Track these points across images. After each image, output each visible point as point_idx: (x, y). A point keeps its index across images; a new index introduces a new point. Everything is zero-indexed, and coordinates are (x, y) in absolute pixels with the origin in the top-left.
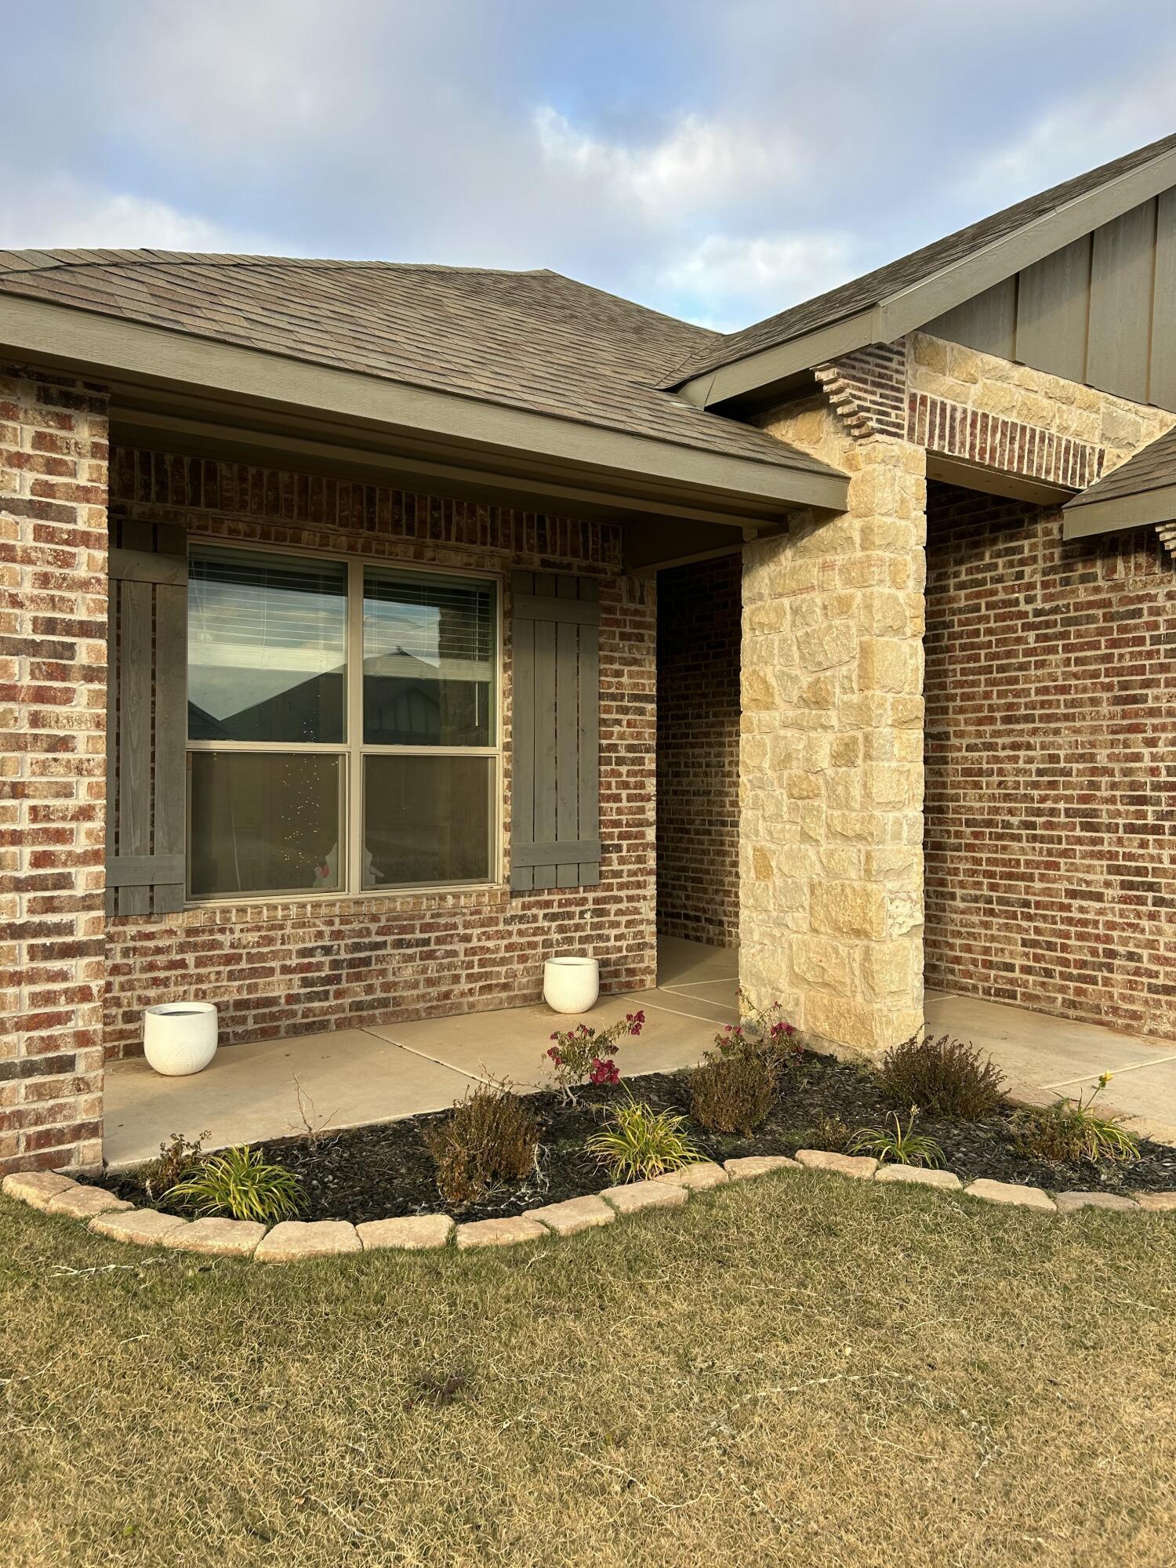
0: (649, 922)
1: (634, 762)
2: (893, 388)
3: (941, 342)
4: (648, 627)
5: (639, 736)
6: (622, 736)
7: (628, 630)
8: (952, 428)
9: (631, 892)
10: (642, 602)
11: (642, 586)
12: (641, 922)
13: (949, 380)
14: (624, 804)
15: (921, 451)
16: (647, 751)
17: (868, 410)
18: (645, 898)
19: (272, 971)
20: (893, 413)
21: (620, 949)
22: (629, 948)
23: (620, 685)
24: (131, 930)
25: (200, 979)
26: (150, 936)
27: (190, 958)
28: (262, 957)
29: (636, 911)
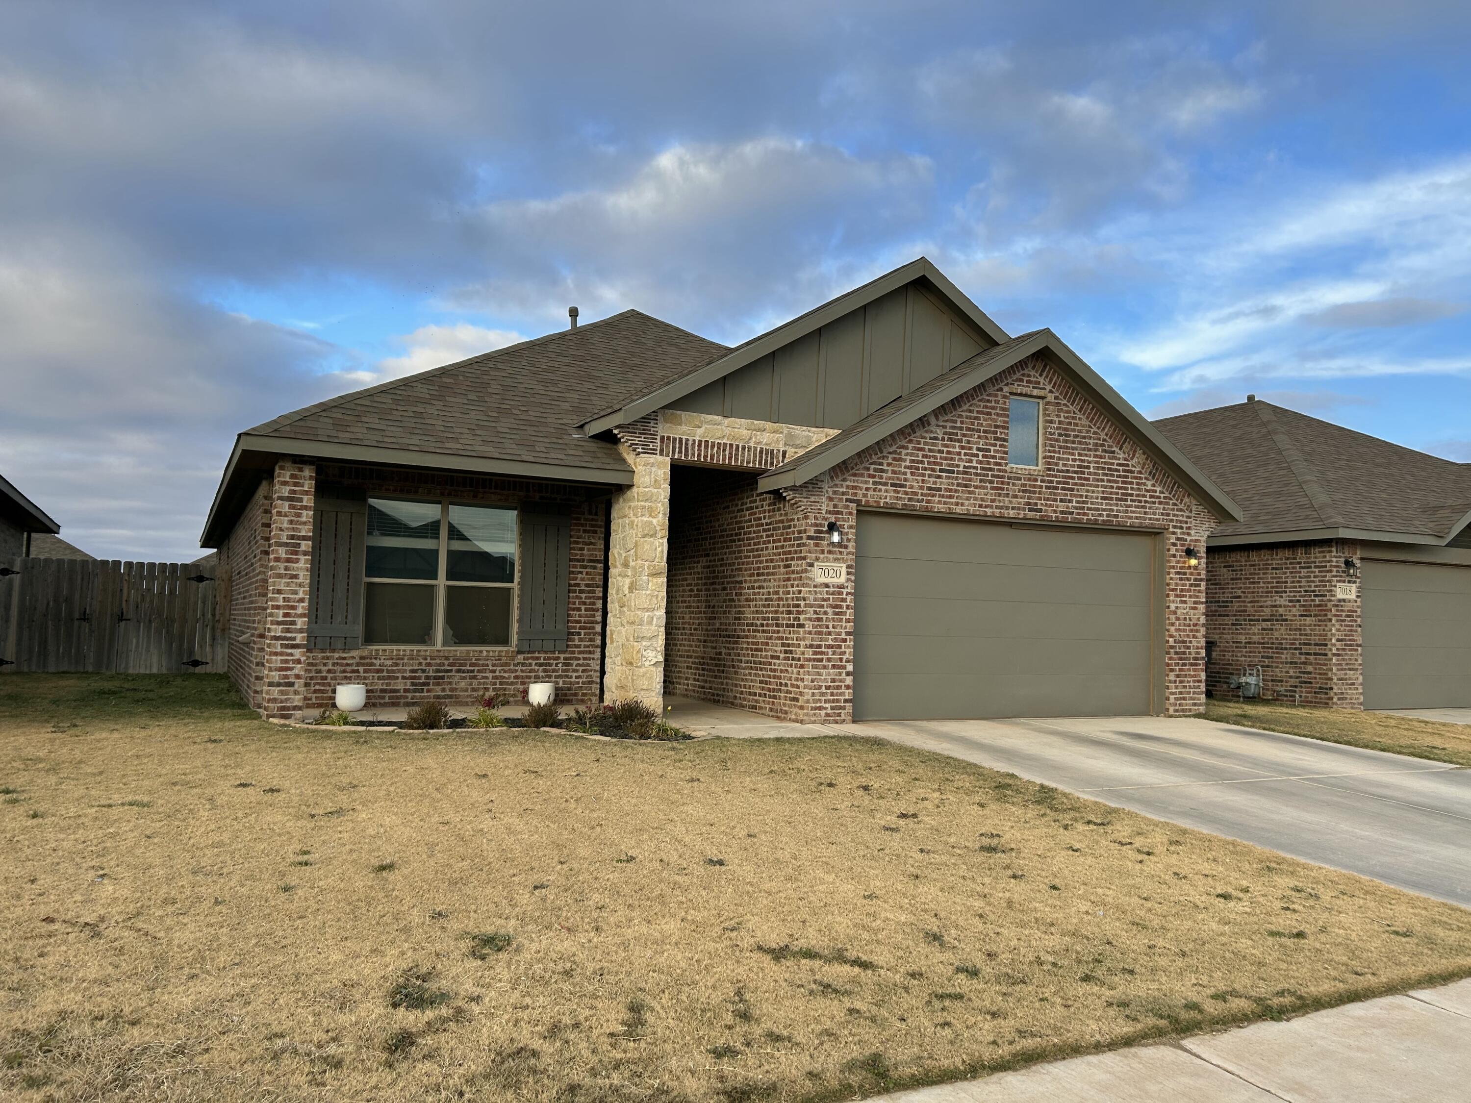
0: (595, 671)
1: (589, 592)
2: (651, 434)
3: (679, 412)
4: (600, 527)
5: (593, 579)
6: (582, 579)
7: (588, 528)
8: (686, 448)
9: (585, 656)
10: (596, 514)
11: (597, 507)
12: (591, 670)
13: (684, 428)
14: (583, 612)
15: (668, 460)
16: (597, 587)
17: (637, 444)
18: (593, 659)
19: (397, 678)
20: (651, 445)
21: (578, 683)
22: (583, 683)
23: (582, 555)
25: (365, 678)
26: (344, 658)
27: (361, 669)
28: (393, 671)
29: (588, 665)
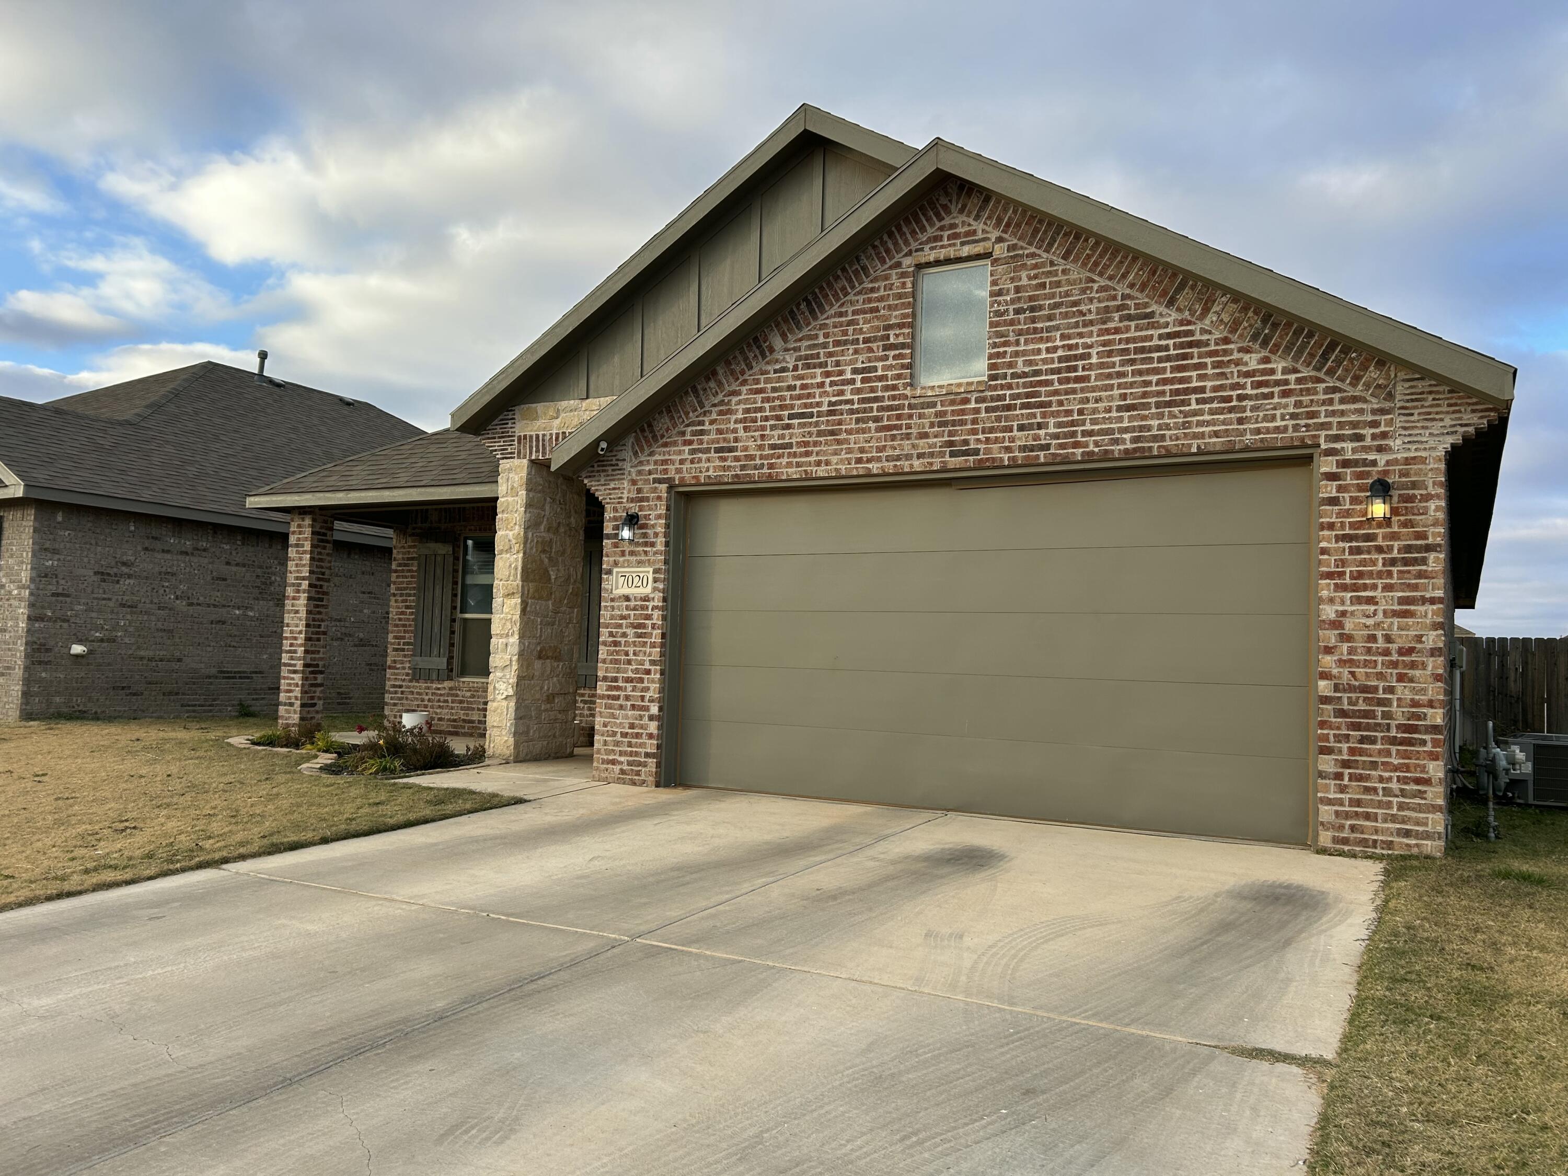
2: (509, 436)
3: (534, 405)
8: (543, 445)
13: (540, 423)
15: (525, 462)
17: (496, 450)
19: (473, 709)
20: (509, 448)
24: (434, 686)
25: (452, 708)
26: (439, 689)
27: (450, 699)
28: (471, 703)
